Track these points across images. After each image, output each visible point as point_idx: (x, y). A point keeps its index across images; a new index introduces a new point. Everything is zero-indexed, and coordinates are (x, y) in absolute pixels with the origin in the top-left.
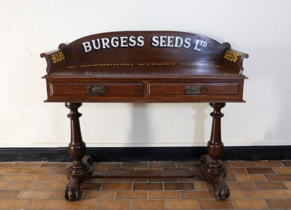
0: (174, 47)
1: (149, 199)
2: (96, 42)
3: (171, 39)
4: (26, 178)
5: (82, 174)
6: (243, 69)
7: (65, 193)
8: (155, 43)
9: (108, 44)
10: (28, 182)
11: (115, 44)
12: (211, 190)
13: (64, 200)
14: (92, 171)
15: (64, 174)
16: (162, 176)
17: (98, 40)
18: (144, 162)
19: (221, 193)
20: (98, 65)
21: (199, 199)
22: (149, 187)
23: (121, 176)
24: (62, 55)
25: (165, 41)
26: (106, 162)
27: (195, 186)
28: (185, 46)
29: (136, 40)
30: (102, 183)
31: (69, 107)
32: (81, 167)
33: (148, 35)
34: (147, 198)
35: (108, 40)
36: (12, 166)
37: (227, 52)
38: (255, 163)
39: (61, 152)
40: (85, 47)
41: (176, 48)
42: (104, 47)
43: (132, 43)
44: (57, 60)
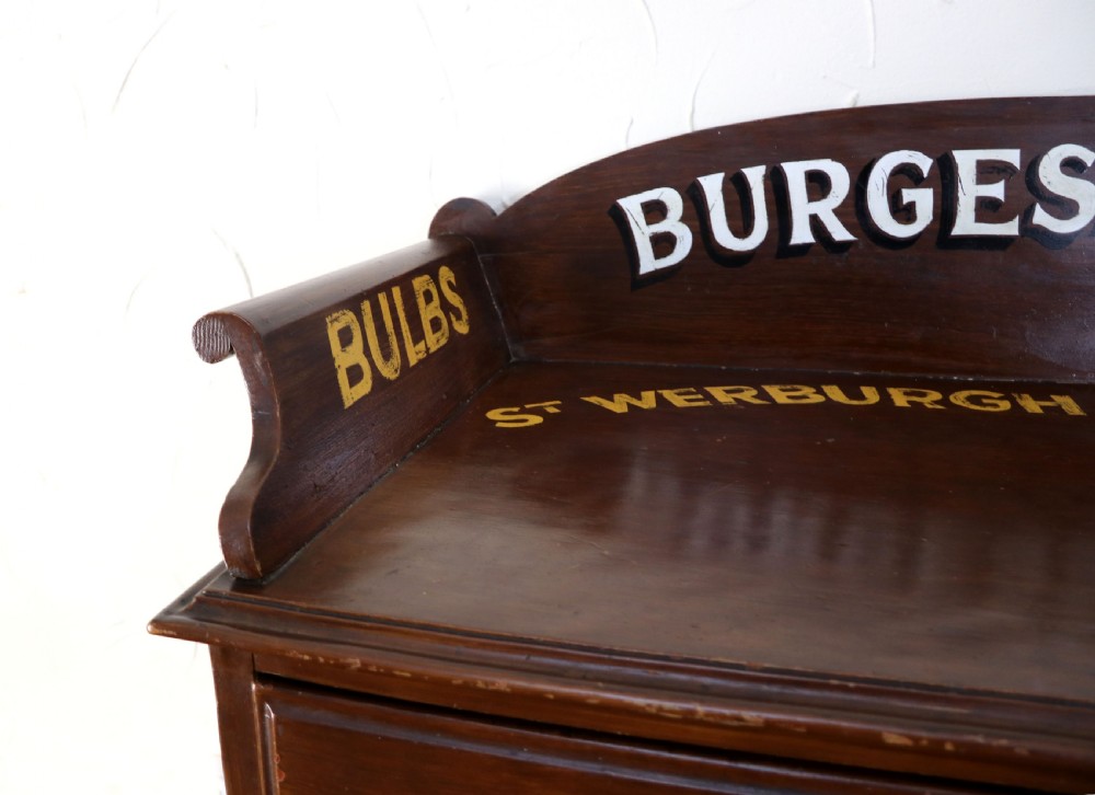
2: (738, 194)
9: (838, 212)
11: (904, 213)
17: (755, 176)
20: (749, 395)
24: (446, 306)
35: (838, 174)
40: (642, 233)
42: (801, 234)
43: (1065, 208)
44: (387, 356)
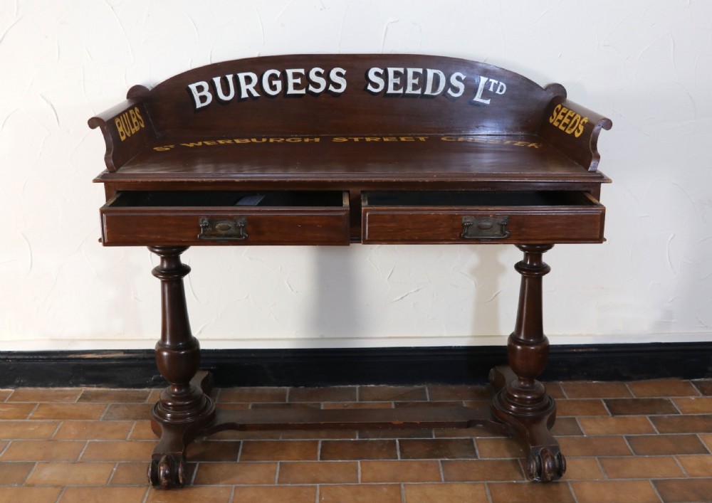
0: (423, 96)
1: (362, 482)
2: (225, 83)
3: (416, 75)
4: (45, 431)
5: (189, 420)
6: (598, 157)
7: (150, 470)
8: (376, 86)
9: (254, 88)
10: (52, 441)
11: (273, 88)
12: (518, 458)
13: (148, 486)
14: (214, 411)
15: (142, 419)
16: (393, 422)
17: (230, 77)
18: (345, 386)
19: (544, 466)
20: (229, 142)
21: (489, 480)
22: (360, 451)
23: (290, 423)
24: (138, 119)
25: (399, 79)
26: (249, 386)
27: (476, 447)
28: (450, 91)
29: (326, 76)
30: (242, 441)
31: (157, 250)
32: (187, 403)
33: (356, 64)
34: (356, 480)
35: (254, 77)
36: (5, 398)
37: (558, 109)
38: (627, 386)
39: (133, 362)
40: (196, 95)
41: (428, 96)
42: (244, 95)
43: (317, 85)
44: (127, 130)
